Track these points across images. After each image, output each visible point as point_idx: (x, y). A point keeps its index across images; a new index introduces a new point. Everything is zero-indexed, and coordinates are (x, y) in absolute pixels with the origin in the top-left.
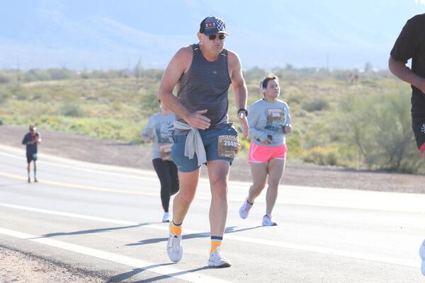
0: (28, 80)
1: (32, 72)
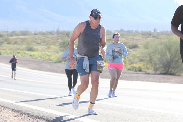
0: (11, 36)
1: (13, 32)
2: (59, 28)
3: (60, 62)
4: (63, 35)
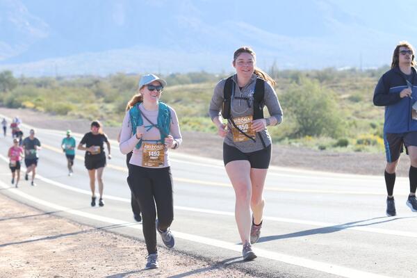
1: (173, 76)
2: (275, 64)
4: (285, 80)
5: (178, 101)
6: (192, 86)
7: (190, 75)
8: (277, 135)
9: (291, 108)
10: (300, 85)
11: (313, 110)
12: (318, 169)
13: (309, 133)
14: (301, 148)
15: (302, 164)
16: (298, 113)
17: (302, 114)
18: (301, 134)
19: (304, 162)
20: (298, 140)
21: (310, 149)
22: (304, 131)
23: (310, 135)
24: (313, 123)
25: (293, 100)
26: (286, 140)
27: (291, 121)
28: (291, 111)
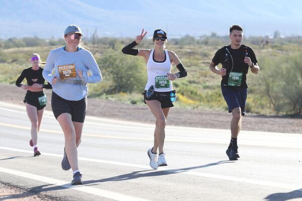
0: (7, 47)
2: (95, 32)
3: (99, 95)
4: (104, 46)
5: (14, 61)
6: (26, 49)
7: (25, 39)
8: (96, 91)
9: (108, 69)
10: (116, 50)
11: (126, 71)
12: (130, 120)
13: (122, 89)
14: (116, 102)
15: (117, 115)
16: (114, 74)
17: (117, 74)
18: (117, 90)
19: (118, 114)
20: (114, 96)
21: (123, 103)
22: (118, 88)
23: (124, 92)
24: (127, 82)
25: (110, 62)
26: (104, 96)
27: (108, 80)
28: (108, 71)
